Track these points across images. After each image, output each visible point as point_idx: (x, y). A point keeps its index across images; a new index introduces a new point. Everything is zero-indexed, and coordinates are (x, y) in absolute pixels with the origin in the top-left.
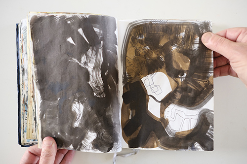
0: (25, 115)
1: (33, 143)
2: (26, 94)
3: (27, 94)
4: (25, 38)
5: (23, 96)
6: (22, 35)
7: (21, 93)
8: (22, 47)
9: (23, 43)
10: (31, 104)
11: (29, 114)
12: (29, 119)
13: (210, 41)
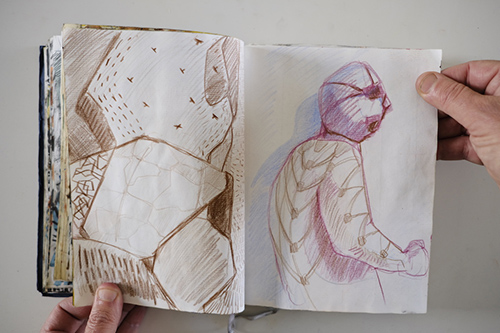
0: (54, 232)
1: (66, 289)
2: (56, 190)
3: (58, 189)
4: (58, 74)
5: (50, 193)
6: (52, 67)
7: (46, 188)
8: (50, 93)
9: (53, 85)
10: (66, 211)
11: (61, 231)
12: (61, 241)
13: (432, 89)
